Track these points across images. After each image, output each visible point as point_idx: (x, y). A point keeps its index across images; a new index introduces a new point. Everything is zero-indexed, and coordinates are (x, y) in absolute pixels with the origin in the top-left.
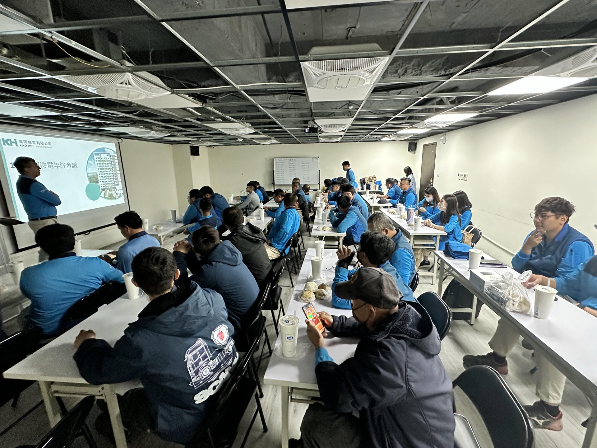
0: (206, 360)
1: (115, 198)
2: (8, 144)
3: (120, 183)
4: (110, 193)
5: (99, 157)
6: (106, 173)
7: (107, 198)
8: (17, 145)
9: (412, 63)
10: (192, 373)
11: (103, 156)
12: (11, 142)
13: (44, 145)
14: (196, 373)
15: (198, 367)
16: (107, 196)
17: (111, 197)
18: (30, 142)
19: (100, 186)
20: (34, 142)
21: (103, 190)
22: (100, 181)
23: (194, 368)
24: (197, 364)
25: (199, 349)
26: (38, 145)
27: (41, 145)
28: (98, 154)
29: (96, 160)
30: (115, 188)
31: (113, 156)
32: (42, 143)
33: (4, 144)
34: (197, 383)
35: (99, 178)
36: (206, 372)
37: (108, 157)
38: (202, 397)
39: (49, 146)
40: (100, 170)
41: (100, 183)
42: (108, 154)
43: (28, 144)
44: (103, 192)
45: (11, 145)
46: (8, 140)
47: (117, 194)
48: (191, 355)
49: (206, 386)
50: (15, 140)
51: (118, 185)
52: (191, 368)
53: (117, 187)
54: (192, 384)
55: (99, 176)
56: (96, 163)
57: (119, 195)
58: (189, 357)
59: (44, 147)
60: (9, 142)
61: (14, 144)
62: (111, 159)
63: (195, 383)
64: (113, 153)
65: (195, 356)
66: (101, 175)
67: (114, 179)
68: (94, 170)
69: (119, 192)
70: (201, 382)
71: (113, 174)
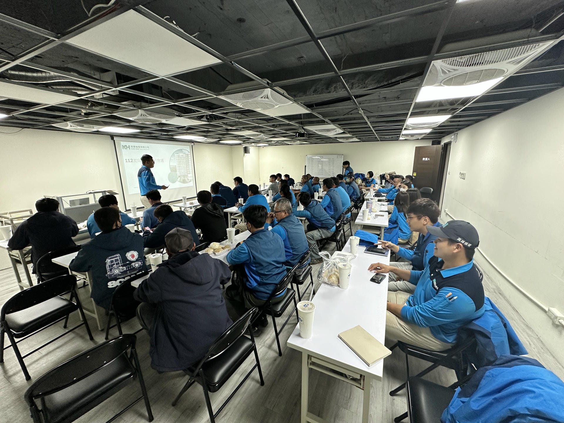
0: (119, 265)
1: (187, 182)
2: (125, 149)
3: (191, 172)
4: (183, 178)
5: (178, 155)
6: (182, 165)
7: (181, 182)
8: (130, 149)
9: (357, 79)
10: (108, 269)
11: (181, 154)
12: (127, 147)
13: (145, 149)
14: (111, 270)
15: (112, 267)
16: (181, 180)
17: (184, 182)
18: (137, 147)
19: (178, 174)
20: (139, 146)
21: (179, 176)
22: (177, 171)
23: (110, 267)
24: (112, 265)
25: (115, 258)
26: (141, 148)
27: (143, 148)
28: (178, 153)
29: (176, 157)
30: (187, 176)
31: (187, 154)
32: (144, 147)
33: (123, 149)
34: (110, 275)
35: (177, 169)
36: (117, 272)
37: (184, 155)
38: (112, 284)
39: (148, 149)
40: (178, 164)
41: (177, 172)
42: (184, 153)
43: (136, 148)
44: (179, 178)
45: (127, 149)
46: (125, 146)
47: (188, 179)
48: (110, 260)
49: (115, 279)
50: (129, 146)
51: (190, 173)
52: (108, 267)
53: (189, 175)
54: (107, 275)
55: (177, 167)
56: (176, 159)
57: (189, 181)
58: (108, 261)
59: (144, 149)
60: (126, 147)
61: (128, 149)
62: (186, 156)
63: (109, 275)
64: (188, 152)
65: (112, 262)
66: (178, 167)
67: (187, 169)
68: (174, 163)
69: (190, 178)
70: (112, 276)
71: (186, 166)
